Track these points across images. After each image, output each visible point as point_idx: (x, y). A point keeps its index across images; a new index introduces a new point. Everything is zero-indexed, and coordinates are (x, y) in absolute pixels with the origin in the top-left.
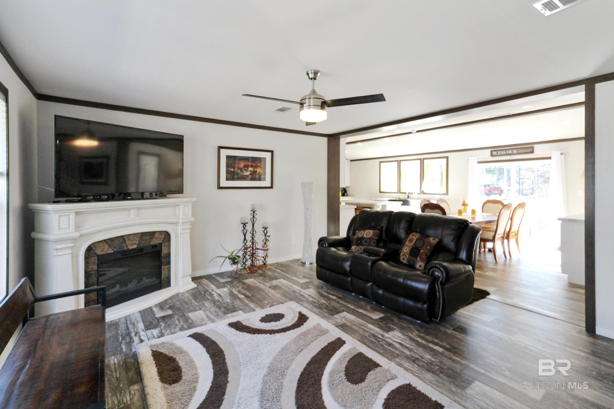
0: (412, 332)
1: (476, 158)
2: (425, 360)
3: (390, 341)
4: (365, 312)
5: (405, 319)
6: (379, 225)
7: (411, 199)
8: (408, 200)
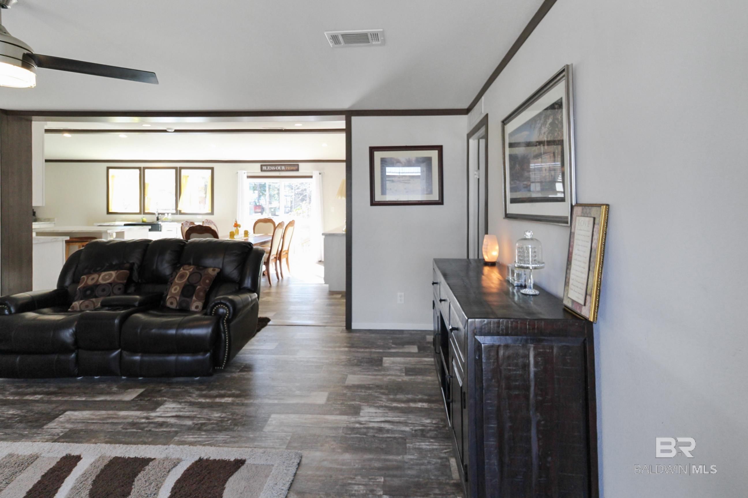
0: (190, 394)
1: (246, 172)
2: (214, 420)
3: (161, 420)
4: (108, 398)
5: (178, 383)
6: (128, 262)
7: (163, 222)
8: (159, 223)
